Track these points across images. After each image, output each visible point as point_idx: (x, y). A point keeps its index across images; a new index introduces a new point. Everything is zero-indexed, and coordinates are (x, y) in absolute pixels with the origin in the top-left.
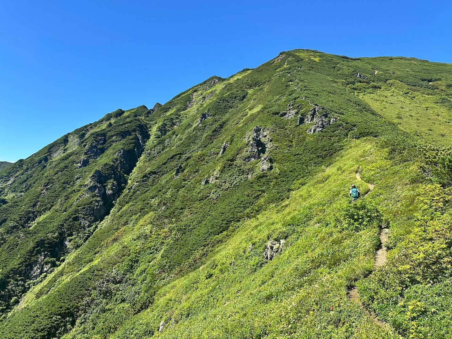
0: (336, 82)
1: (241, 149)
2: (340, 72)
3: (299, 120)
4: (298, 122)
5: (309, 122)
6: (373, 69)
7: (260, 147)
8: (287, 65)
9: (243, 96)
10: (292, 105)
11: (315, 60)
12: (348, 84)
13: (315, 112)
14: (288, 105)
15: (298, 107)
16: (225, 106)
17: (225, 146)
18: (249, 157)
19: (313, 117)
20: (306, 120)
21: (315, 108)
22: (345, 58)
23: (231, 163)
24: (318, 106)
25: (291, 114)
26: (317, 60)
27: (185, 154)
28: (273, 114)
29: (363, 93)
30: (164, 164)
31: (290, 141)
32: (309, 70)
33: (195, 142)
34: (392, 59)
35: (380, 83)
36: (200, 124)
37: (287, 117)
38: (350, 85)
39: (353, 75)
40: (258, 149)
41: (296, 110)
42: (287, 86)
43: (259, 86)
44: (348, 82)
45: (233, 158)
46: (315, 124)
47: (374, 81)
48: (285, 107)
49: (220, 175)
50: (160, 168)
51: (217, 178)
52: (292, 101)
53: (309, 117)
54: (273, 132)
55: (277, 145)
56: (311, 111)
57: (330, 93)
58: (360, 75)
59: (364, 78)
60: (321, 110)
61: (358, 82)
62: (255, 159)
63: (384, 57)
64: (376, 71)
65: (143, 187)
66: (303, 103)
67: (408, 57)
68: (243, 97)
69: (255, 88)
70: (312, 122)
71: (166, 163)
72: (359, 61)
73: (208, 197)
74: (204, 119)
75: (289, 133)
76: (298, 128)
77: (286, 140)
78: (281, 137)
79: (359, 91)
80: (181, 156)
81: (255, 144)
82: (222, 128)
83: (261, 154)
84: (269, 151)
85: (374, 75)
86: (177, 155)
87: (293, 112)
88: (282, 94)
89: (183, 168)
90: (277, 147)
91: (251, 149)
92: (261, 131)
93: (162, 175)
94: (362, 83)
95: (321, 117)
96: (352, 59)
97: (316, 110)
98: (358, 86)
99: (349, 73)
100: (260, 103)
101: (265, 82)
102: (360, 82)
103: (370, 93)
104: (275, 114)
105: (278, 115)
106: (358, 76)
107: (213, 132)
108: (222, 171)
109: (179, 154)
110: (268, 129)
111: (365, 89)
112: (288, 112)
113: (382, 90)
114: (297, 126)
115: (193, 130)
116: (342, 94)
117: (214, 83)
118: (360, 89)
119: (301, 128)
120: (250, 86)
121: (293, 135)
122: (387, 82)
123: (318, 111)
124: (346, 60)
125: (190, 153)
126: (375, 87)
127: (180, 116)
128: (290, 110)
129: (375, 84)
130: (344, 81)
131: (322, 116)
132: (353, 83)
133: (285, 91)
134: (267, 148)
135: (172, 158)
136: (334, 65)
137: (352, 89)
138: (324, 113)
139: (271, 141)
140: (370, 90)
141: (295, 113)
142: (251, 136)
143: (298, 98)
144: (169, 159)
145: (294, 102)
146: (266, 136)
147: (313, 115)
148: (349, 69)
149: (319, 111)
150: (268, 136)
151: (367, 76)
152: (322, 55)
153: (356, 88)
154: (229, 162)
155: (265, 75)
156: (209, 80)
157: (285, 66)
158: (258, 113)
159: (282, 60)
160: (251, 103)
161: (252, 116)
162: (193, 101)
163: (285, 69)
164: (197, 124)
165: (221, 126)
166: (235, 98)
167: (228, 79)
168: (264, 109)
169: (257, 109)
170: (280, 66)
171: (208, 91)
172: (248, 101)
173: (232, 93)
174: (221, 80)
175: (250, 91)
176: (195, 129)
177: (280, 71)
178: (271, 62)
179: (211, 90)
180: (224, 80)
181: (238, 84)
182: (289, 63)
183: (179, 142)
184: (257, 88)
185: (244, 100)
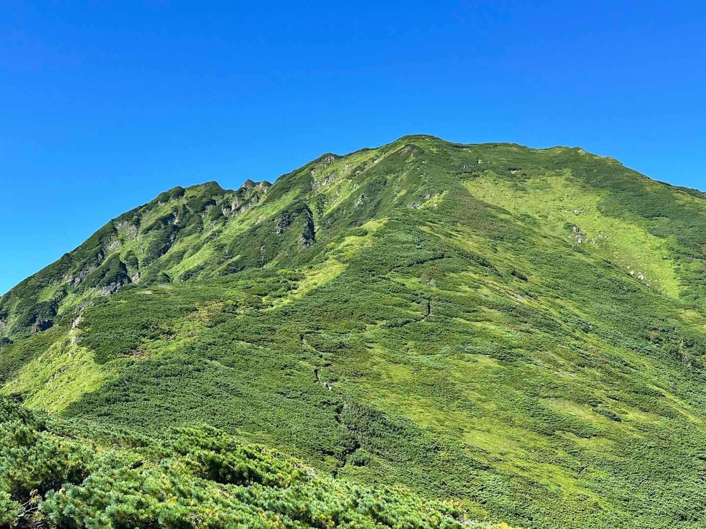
0: (449, 173)
2: (452, 164)
6: (477, 158)
8: (413, 156)
10: (428, 192)
11: (433, 151)
14: (426, 192)
15: (431, 193)
16: (375, 189)
26: (435, 150)
29: (466, 181)
32: (431, 163)
34: (496, 146)
35: (480, 172)
36: (361, 202)
37: (426, 198)
38: (458, 175)
39: (461, 167)
42: (419, 178)
43: (394, 174)
44: (457, 172)
47: (475, 171)
58: (466, 167)
64: (479, 161)
66: (433, 191)
67: (510, 143)
69: (391, 175)
72: (468, 149)
74: (363, 198)
79: (464, 180)
85: (477, 166)
88: (417, 184)
92: (416, 204)
94: (467, 173)
98: (463, 176)
99: (458, 164)
100: (404, 188)
101: (399, 171)
102: (465, 172)
103: (471, 181)
106: (464, 168)
107: (374, 207)
110: (419, 203)
111: (468, 178)
113: (479, 178)
115: (358, 207)
116: (452, 184)
117: (330, 161)
118: (465, 178)
120: (387, 173)
126: (475, 176)
129: (475, 173)
130: (454, 171)
132: (461, 173)
133: (419, 182)
135: (350, 224)
136: (448, 157)
137: (460, 178)
140: (472, 178)
143: (431, 188)
148: (458, 162)
152: (439, 145)
153: (462, 178)
155: (397, 164)
156: (324, 157)
157: (412, 158)
158: (405, 195)
159: (408, 151)
160: (397, 188)
161: (401, 196)
162: (316, 180)
163: (413, 161)
164: (359, 203)
165: (379, 203)
166: (379, 183)
167: (346, 157)
168: (408, 193)
169: (403, 192)
170: (408, 157)
171: (328, 170)
172: (392, 186)
173: (376, 179)
174: (338, 158)
175: (388, 177)
176: (359, 205)
177: (410, 163)
178: (399, 152)
179: (330, 169)
180: (340, 157)
181: (375, 170)
182: (415, 155)
183: (349, 215)
184: (393, 175)
185: (387, 185)
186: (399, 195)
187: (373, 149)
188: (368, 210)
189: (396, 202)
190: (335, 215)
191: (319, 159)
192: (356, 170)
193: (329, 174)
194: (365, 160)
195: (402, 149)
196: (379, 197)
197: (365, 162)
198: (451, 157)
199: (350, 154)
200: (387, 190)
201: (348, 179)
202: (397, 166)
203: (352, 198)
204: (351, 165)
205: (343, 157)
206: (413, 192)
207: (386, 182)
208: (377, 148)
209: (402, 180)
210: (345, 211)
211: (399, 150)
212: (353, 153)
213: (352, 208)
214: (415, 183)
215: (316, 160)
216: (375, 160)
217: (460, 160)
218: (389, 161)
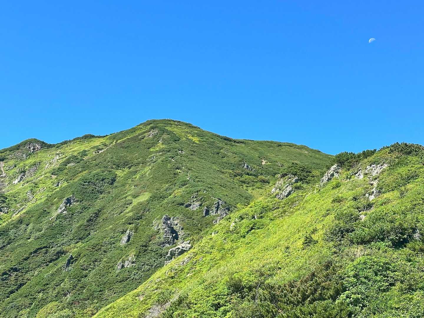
0: (223, 173)
1: (152, 236)
2: (225, 159)
3: (206, 212)
4: (204, 214)
5: (214, 214)
6: (260, 157)
7: (174, 234)
8: (163, 144)
9: (112, 178)
10: (196, 197)
11: (194, 140)
12: (235, 176)
13: (219, 205)
14: (192, 197)
15: (201, 199)
16: (93, 190)
17: (129, 234)
18: (163, 243)
19: (217, 210)
20: (211, 212)
21: (219, 202)
22: (227, 139)
23: (145, 249)
24: (221, 200)
25: (195, 206)
26: (196, 139)
27: (52, 247)
28: (177, 204)
29: (252, 187)
30: (26, 259)
31: (199, 230)
32: (192, 155)
33: (63, 233)
34: (280, 146)
35: (269, 177)
36: (64, 210)
37: (192, 208)
38: (238, 177)
39: (240, 165)
40: (172, 235)
41: (199, 203)
42: (175, 174)
43: (130, 168)
44: (235, 173)
45: (146, 244)
46: (220, 216)
47: (262, 174)
48: (189, 198)
49: (136, 259)
50: (22, 264)
51: (133, 263)
52: (194, 194)
53: (215, 210)
54: (183, 221)
55: (188, 233)
56: (215, 204)
57: (222, 186)
58: (247, 166)
59: (252, 170)
60: (224, 204)
61: (245, 174)
62: (170, 245)
63: (272, 142)
64: (263, 161)
65: (3, 286)
66: (205, 196)
67: (298, 144)
68: (112, 180)
69: (124, 169)
70: (216, 214)
71: (28, 258)
72: (243, 145)
73: (129, 278)
74: (69, 204)
75: (197, 223)
76: (205, 219)
77: (196, 229)
78: (190, 226)
79: (248, 185)
80: (47, 250)
81: (170, 231)
82: (97, 217)
83: (175, 240)
84: (182, 237)
85: (262, 167)
86: (42, 249)
87: (197, 204)
88: (171, 183)
89: (75, 258)
90: (189, 234)
91: (165, 235)
92: (171, 220)
93: (26, 273)
94: (250, 175)
95: (224, 210)
96: (235, 142)
97: (220, 203)
98: (246, 179)
99: (235, 162)
100: (146, 190)
101: (138, 164)
102: (248, 174)
103: (259, 188)
104: (181, 205)
105: (183, 205)
106: (245, 167)
107: (88, 221)
108: (138, 256)
109: (44, 247)
110: (178, 219)
111: (254, 183)
112: (192, 203)
113: (270, 186)
114: (203, 217)
115: (56, 219)
116: (233, 188)
117: (34, 149)
118: (249, 182)
119: (207, 219)
120: (117, 166)
121: (201, 225)
122: (276, 176)
123: (221, 204)
124: (229, 143)
125: (60, 246)
126: (264, 181)
127: (7, 198)
128: (193, 202)
129: (263, 177)
130: (231, 171)
131: (226, 209)
132: (241, 175)
133: (175, 180)
134: (179, 235)
135: (35, 252)
136: (218, 151)
137: (241, 181)
138: (227, 207)
139: (182, 229)
140: (258, 184)
141: (199, 205)
142: (160, 225)
143: (200, 191)
144: (31, 253)
145: (197, 195)
146: (177, 225)
147: (218, 208)
148: (235, 158)
149: (223, 204)
150: (178, 225)
151: (254, 168)
152: (201, 134)
153: (244, 182)
154: (144, 248)
155: (136, 153)
156: (24, 144)
157: (160, 145)
158: (148, 202)
159: (155, 136)
160: (132, 190)
161: (141, 204)
162: (4, 175)
163: (162, 150)
164: (59, 211)
165: (97, 215)
166: (103, 180)
167: (58, 146)
168: (153, 198)
169: (144, 197)
170: (154, 144)
171: (27, 162)
172: (123, 185)
173: (97, 174)
174: (45, 146)
175: (119, 173)
176: (58, 217)
177: (157, 152)
178: (140, 137)
179: (31, 161)
180: (50, 146)
181: (98, 161)
182: (165, 142)
183: (38, 233)
184: (127, 170)
185: (115, 184)
186: (135, 202)
187: (99, 137)
188: (75, 226)
189: (131, 214)
190: (11, 233)
191: (16, 146)
192: (68, 162)
193: (27, 167)
194: (86, 149)
195: (144, 132)
196: (98, 204)
197: (85, 151)
198: (221, 151)
199: (65, 143)
200: (114, 192)
201: (52, 174)
202: (135, 156)
203: (50, 202)
204: (64, 156)
205: (54, 146)
206: (163, 197)
207: (114, 180)
208: (107, 136)
209: (142, 176)
210: (30, 227)
211: (139, 135)
212: (70, 141)
213: (45, 220)
214: (167, 182)
215: (11, 147)
216: (101, 150)
217: (236, 155)
218: (122, 149)
